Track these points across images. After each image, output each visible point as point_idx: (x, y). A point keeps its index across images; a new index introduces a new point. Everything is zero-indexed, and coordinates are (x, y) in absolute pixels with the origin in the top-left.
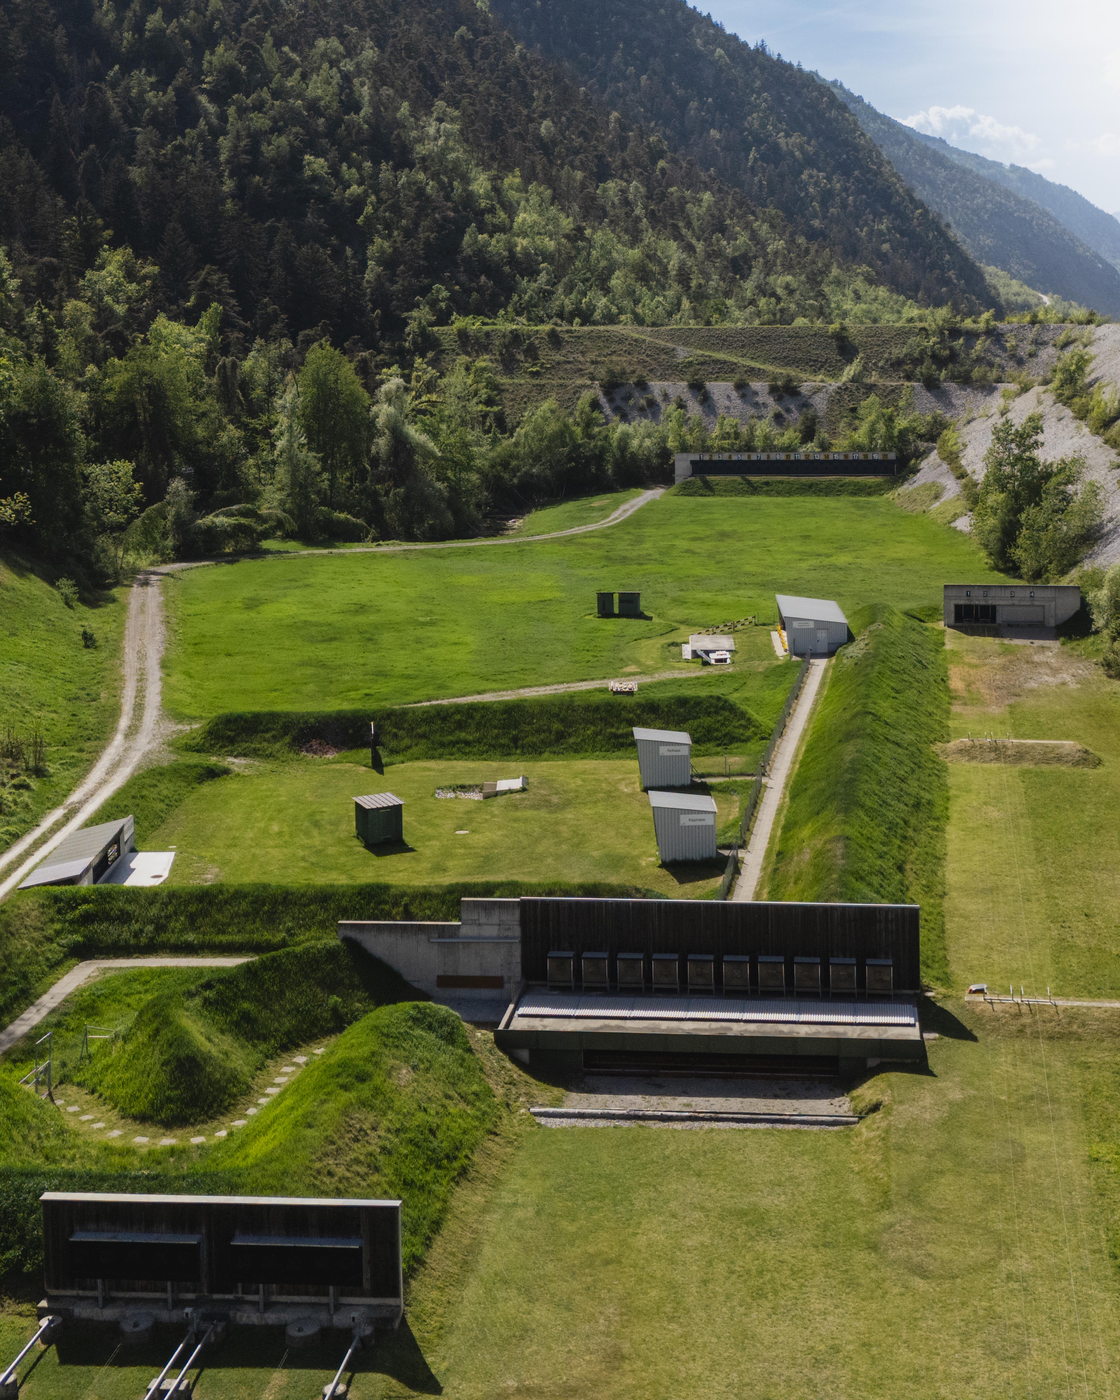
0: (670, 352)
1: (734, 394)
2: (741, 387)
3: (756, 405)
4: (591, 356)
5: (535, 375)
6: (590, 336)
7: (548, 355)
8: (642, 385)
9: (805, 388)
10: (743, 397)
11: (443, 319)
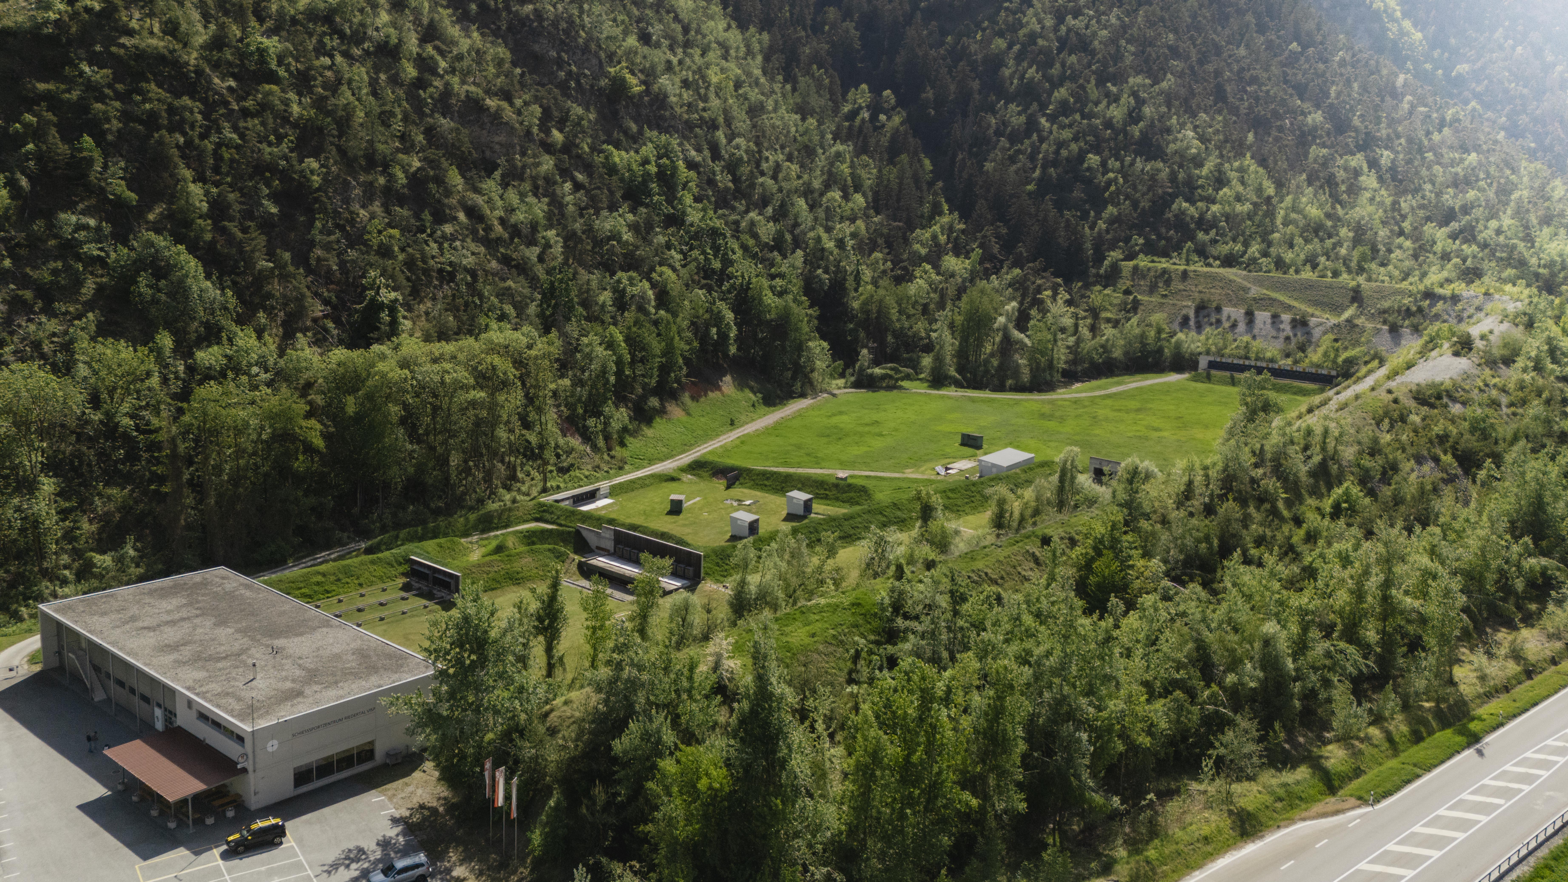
0: (1246, 290)
1: (1269, 321)
2: (1275, 317)
3: (1278, 330)
4: (1200, 288)
5: (1165, 296)
6: (1207, 276)
7: (1177, 285)
8: (1218, 309)
9: (1313, 321)
10: (1273, 323)
11: (1130, 257)
